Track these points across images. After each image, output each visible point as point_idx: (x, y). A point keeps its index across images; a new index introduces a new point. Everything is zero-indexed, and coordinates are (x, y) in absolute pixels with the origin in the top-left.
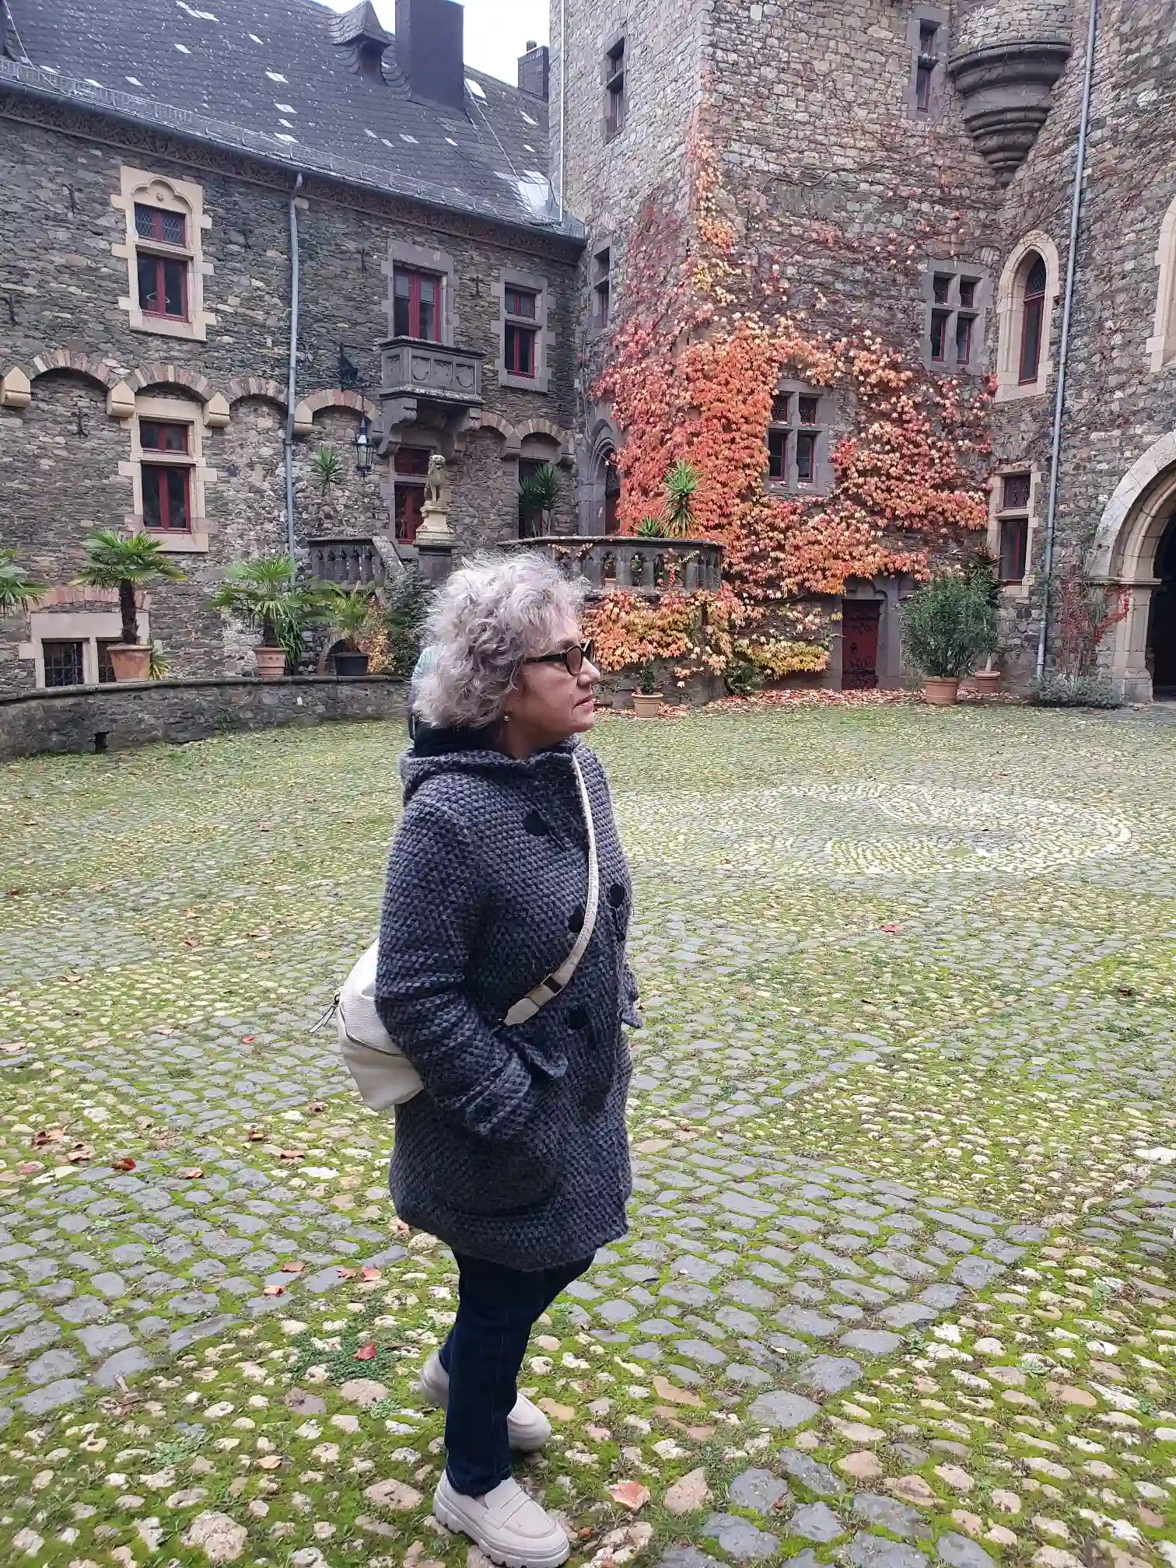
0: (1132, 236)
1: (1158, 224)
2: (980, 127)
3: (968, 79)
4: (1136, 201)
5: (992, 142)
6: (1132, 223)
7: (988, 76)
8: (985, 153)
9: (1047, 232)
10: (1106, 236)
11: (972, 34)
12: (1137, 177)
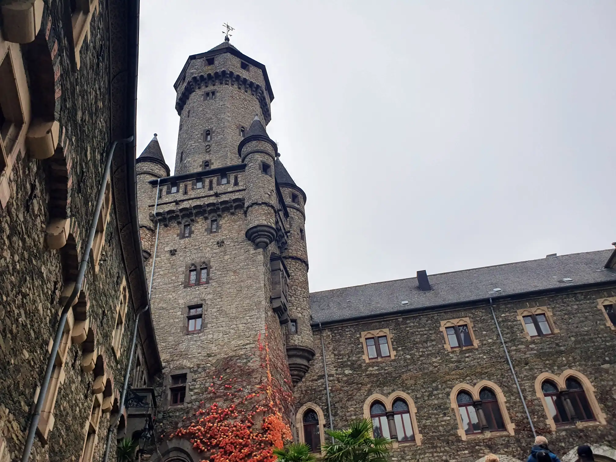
0: (353, 409)
1: (362, 407)
2: (292, 367)
3: (291, 353)
4: (352, 399)
5: (296, 373)
6: (351, 405)
7: (298, 353)
8: (292, 375)
9: (316, 403)
10: (342, 408)
11: (294, 341)
12: (350, 393)
